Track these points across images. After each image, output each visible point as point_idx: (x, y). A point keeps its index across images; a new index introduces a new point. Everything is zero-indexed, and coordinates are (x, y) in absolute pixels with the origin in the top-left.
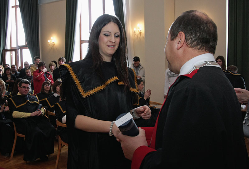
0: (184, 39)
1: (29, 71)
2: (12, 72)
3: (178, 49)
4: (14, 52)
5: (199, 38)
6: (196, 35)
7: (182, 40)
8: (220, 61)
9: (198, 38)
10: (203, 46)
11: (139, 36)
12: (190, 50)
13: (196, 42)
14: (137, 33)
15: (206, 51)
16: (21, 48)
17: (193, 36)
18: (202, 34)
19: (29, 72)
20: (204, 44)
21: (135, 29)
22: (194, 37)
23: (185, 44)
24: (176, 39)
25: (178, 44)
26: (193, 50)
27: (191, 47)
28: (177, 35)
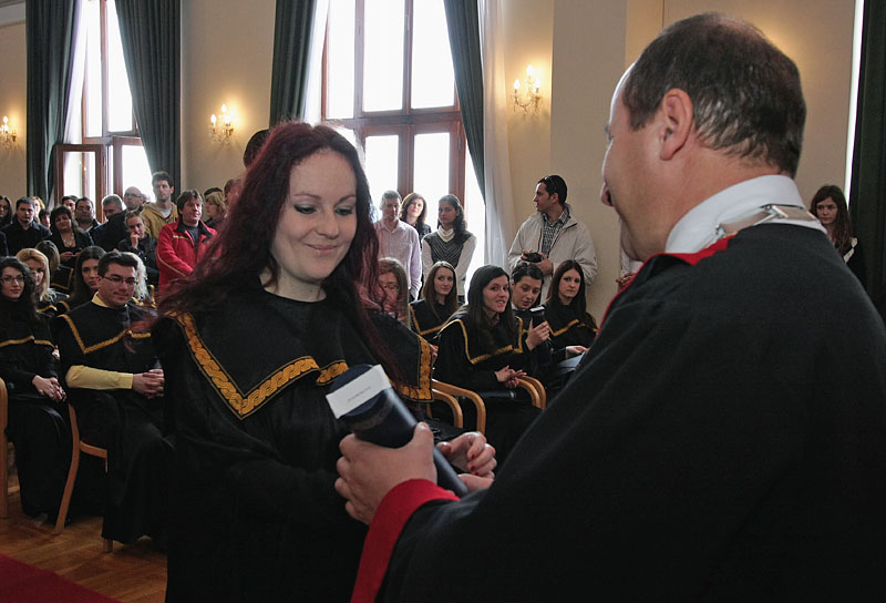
0: (689, 114)
1: (139, 220)
2: (76, 223)
3: (667, 158)
5: (746, 112)
6: (735, 97)
7: (681, 121)
8: (830, 207)
9: (743, 111)
11: (531, 108)
12: (711, 158)
13: (736, 126)
14: (525, 98)
17: (723, 102)
18: (759, 92)
19: (138, 225)
20: (765, 134)
21: (516, 85)
22: (727, 106)
23: (692, 137)
24: (652, 120)
25: (665, 139)
26: (725, 158)
27: (717, 146)
28: (658, 105)
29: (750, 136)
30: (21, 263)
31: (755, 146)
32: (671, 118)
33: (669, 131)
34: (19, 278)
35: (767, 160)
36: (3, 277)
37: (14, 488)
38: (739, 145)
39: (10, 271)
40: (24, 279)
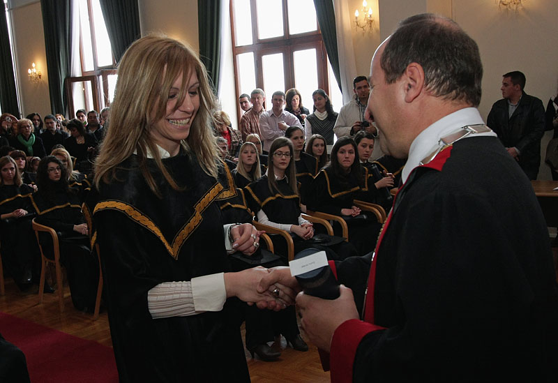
0: (422, 78)
3: (409, 101)
4: (89, 83)
5: (454, 75)
6: (447, 67)
7: (418, 81)
9: (452, 75)
10: (463, 91)
11: (367, 28)
12: (435, 102)
13: (448, 83)
14: (363, 22)
15: (467, 102)
16: (105, 72)
17: (441, 69)
18: (460, 64)
20: (464, 87)
21: (357, 14)
22: (443, 73)
23: (423, 90)
24: (400, 78)
25: (408, 90)
26: (442, 101)
27: (437, 95)
28: (404, 71)
29: (456, 88)
31: (459, 94)
32: (411, 78)
33: (410, 86)
34: (58, 169)
36: (49, 169)
37: (67, 294)
38: (450, 94)
39: (52, 165)
40: (61, 168)
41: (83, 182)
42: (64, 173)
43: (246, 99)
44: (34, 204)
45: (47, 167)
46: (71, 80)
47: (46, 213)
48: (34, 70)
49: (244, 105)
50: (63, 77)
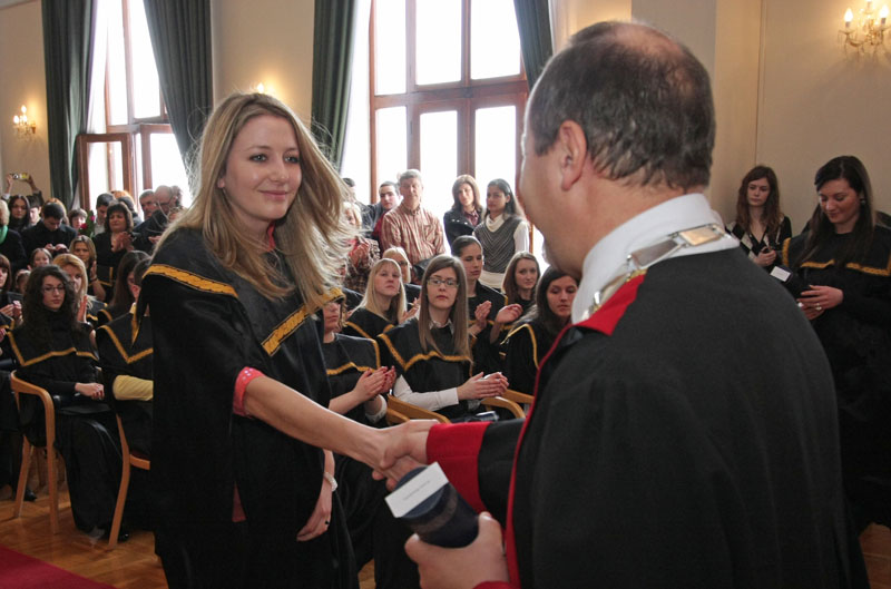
0: (582, 148)
10: (659, 167)
20: (660, 160)
22: (619, 137)
23: (587, 168)
24: (553, 149)
25: (565, 167)
27: (612, 177)
28: (557, 136)
30: (61, 271)
32: (568, 147)
33: (569, 160)
34: (59, 288)
35: (669, 184)
36: (45, 285)
37: (65, 503)
38: (636, 174)
39: (50, 280)
40: (64, 288)
41: (100, 315)
42: (70, 298)
43: (392, 189)
44: (14, 347)
45: (41, 283)
46: (86, 138)
47: (37, 364)
48: (24, 118)
49: (387, 198)
50: (73, 132)
